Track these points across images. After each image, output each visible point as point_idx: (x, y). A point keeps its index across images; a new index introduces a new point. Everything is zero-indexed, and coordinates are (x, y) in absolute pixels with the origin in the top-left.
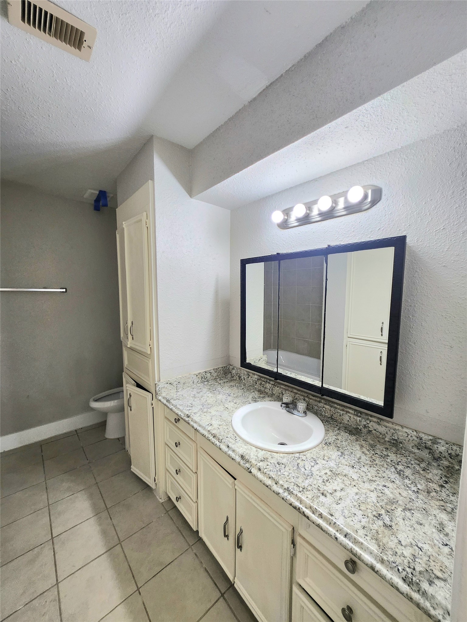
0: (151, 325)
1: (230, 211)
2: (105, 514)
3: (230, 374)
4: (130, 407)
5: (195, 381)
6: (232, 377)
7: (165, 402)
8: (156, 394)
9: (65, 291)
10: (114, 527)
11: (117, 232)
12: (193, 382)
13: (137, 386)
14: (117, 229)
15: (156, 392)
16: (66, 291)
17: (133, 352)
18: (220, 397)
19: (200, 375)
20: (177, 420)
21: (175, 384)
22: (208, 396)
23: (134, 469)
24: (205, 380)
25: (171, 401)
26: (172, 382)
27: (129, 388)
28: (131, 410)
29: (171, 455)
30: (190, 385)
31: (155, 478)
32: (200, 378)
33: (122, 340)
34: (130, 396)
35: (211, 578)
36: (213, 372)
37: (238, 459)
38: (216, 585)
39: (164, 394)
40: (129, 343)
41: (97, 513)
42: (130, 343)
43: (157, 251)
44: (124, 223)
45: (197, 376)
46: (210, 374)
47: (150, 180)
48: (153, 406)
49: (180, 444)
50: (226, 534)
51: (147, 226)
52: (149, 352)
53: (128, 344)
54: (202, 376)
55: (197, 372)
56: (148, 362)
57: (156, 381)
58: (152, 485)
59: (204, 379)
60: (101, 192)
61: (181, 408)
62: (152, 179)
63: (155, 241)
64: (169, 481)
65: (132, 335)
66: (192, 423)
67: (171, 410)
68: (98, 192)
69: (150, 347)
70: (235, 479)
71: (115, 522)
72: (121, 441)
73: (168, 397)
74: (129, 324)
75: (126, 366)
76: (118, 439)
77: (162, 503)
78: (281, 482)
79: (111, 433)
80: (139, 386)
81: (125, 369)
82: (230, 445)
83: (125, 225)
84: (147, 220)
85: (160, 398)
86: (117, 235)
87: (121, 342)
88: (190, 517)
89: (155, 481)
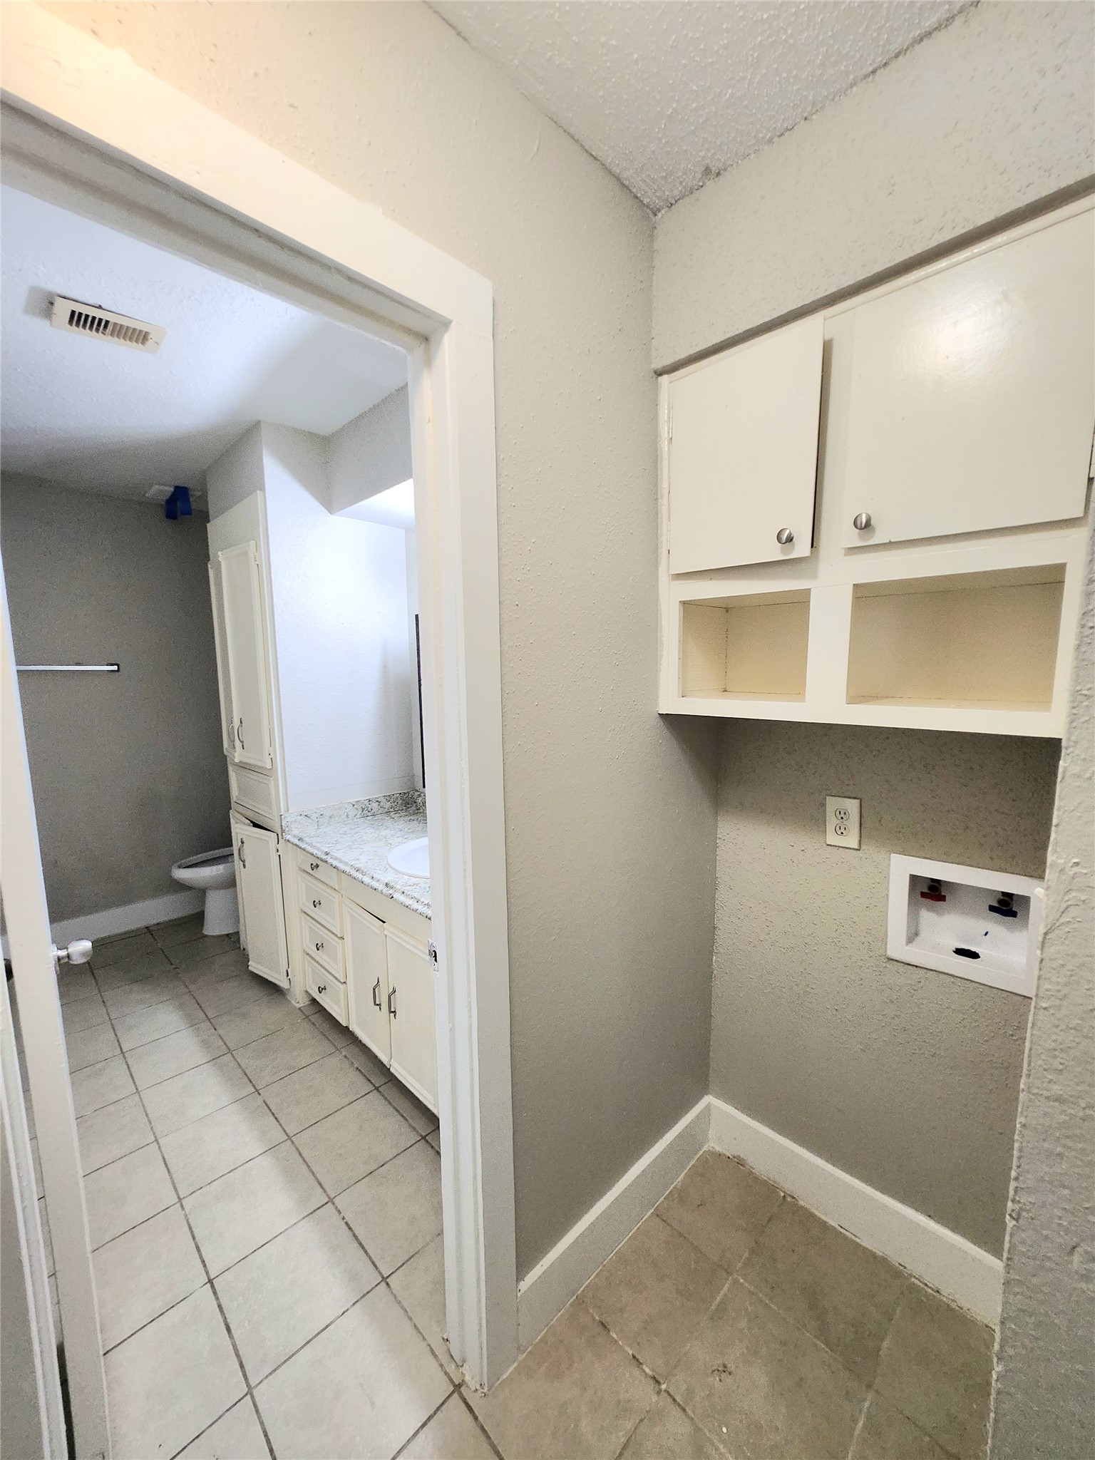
0: (271, 722)
1: (404, 531)
2: (205, 1025)
3: (415, 805)
4: (243, 861)
5: (351, 814)
6: (418, 810)
7: (296, 841)
8: (283, 831)
9: (116, 669)
10: (221, 1038)
11: (209, 566)
12: (347, 816)
13: (253, 826)
14: (209, 560)
15: (282, 828)
16: (118, 670)
17: (244, 772)
18: (384, 833)
19: (359, 804)
20: (315, 867)
21: (314, 816)
22: (367, 831)
23: (254, 966)
24: (369, 814)
25: (305, 839)
26: (309, 813)
27: (240, 830)
28: (244, 866)
29: (310, 927)
30: (341, 820)
31: (287, 971)
32: (360, 810)
33: (225, 752)
34: (242, 843)
35: (365, 1076)
36: (384, 800)
37: (381, 887)
38: (369, 1080)
39: (295, 832)
40: (236, 755)
41: (193, 1024)
42: (238, 756)
43: (274, 602)
44: (220, 553)
45: (354, 805)
46: (377, 803)
47: (258, 492)
48: (279, 853)
49: (320, 904)
50: (377, 1003)
51: (257, 563)
52: (269, 766)
53: (234, 757)
54: (363, 806)
55: (353, 801)
56: (267, 782)
57: (282, 810)
58: (283, 984)
59: (367, 811)
60: (177, 488)
61: (318, 845)
62: (262, 489)
63: (271, 587)
64: (310, 969)
65: (242, 742)
66: (330, 861)
67: (304, 850)
68: (172, 489)
69: (270, 757)
70: (384, 922)
71: (221, 1032)
72: (233, 940)
73: (301, 835)
74: (236, 723)
75: (235, 799)
76: (227, 935)
77: (300, 1009)
78: (422, 900)
79: (214, 926)
80: (256, 825)
81: (233, 804)
82: (375, 876)
83: (221, 556)
84: (256, 554)
85: (288, 837)
86: (210, 570)
87: (225, 757)
88: (338, 1010)
89: (288, 976)
